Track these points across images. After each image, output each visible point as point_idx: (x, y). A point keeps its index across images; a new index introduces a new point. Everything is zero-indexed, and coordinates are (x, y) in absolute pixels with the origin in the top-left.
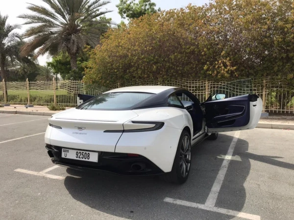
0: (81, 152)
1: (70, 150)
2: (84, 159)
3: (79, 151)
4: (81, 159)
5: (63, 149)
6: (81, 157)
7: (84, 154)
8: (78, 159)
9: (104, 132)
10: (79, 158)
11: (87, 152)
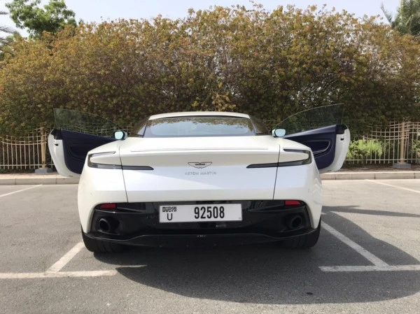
0: (206, 206)
1: (178, 207)
2: (213, 219)
3: (200, 206)
4: (207, 220)
5: (161, 207)
6: (205, 215)
7: (212, 210)
8: (200, 220)
9: (248, 167)
10: (202, 217)
11: (219, 206)
